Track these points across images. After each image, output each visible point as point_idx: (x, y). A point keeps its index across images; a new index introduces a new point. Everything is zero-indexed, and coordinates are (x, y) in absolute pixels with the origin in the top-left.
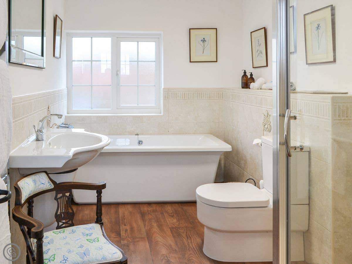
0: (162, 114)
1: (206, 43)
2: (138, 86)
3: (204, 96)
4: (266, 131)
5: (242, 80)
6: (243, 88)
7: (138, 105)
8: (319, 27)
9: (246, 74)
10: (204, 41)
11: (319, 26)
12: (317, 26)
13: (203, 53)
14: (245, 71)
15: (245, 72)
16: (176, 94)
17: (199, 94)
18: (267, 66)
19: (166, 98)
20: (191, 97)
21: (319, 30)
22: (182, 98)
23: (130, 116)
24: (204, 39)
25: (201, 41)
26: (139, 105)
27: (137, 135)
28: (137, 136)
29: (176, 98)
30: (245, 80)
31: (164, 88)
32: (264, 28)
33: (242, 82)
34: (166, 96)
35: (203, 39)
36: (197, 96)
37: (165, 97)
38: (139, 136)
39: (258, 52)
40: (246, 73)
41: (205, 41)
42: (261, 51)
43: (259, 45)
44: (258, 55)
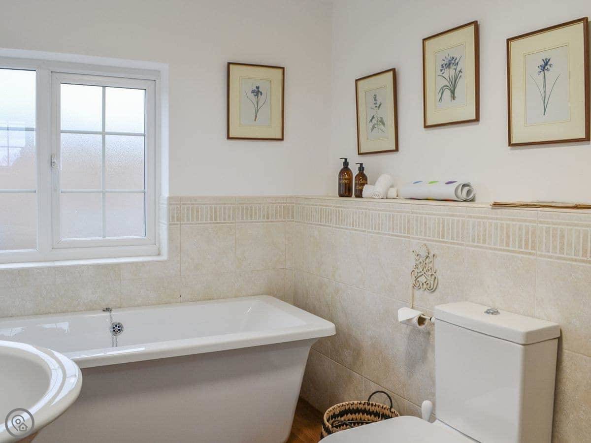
0: (164, 257)
1: (262, 98)
2: (104, 193)
3: (256, 213)
4: (422, 289)
5: (340, 179)
6: (341, 196)
7: (104, 237)
8: (548, 67)
9: (349, 167)
10: (257, 92)
11: (546, 64)
12: (543, 64)
13: (255, 120)
14: (346, 159)
15: (346, 164)
16: (197, 212)
17: (247, 209)
18: (397, 150)
19: (175, 219)
20: (229, 216)
21: (546, 71)
22: (211, 219)
23: (88, 266)
24: (258, 88)
25: (252, 92)
26: (107, 238)
27: (108, 310)
28: (107, 314)
29: (197, 219)
30: (346, 179)
31: (170, 198)
32: (394, 70)
33: (340, 184)
34: (176, 216)
35: (255, 88)
36: (242, 215)
37: (173, 217)
38: (113, 313)
39: (374, 120)
40: (348, 164)
41: (259, 94)
42: (381, 118)
43: (378, 105)
44: (373, 127)
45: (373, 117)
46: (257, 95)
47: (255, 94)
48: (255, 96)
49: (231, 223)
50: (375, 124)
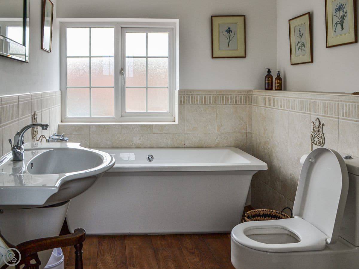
0: (177, 122)
2: (147, 88)
3: (228, 100)
4: (316, 145)
7: (147, 111)
13: (228, 47)
15: (269, 71)
16: (195, 98)
18: (312, 61)
19: (182, 102)
20: (213, 101)
22: (202, 102)
25: (226, 31)
31: (179, 91)
32: (309, 13)
34: (182, 100)
35: (228, 29)
36: (220, 101)
39: (299, 44)
42: (303, 42)
43: (301, 35)
44: (299, 48)
45: (299, 42)
46: (229, 33)
47: (228, 32)
48: (227, 33)
49: (214, 105)
50: (300, 46)
